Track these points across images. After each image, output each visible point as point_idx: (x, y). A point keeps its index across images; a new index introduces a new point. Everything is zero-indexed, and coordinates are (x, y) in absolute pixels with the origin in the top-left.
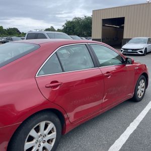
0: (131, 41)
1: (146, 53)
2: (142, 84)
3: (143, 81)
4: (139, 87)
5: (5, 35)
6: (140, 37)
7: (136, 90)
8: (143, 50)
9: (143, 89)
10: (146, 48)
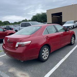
0: (66, 23)
1: (74, 28)
2: (73, 38)
3: (73, 37)
4: (72, 40)
5: (3, 25)
6: (70, 20)
7: (71, 40)
8: (72, 27)
9: (74, 41)
10: (73, 26)
